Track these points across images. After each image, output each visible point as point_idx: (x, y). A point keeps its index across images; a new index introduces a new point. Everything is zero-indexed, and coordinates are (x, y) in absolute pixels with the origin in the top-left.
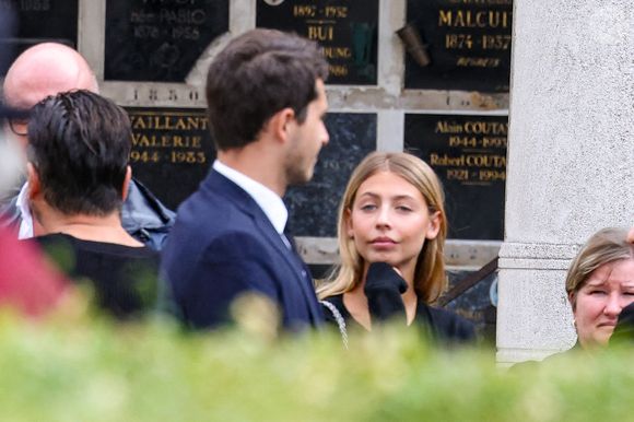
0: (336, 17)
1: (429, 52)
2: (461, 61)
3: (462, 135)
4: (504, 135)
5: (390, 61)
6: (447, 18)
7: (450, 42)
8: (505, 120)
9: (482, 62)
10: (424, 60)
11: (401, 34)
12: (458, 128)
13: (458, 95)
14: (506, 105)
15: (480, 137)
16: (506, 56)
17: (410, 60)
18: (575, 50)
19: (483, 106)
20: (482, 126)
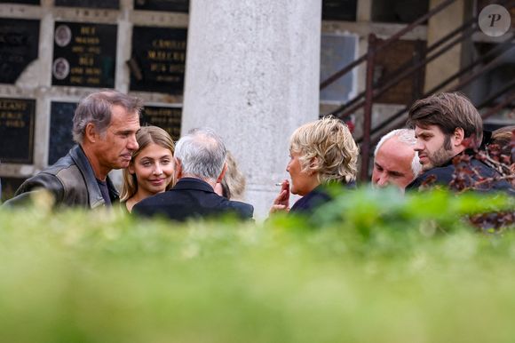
0: (93, 53)
1: (142, 72)
2: (160, 78)
3: (158, 116)
4: (180, 117)
5: (122, 76)
6: (152, 55)
7: (154, 67)
8: (180, 110)
9: (170, 79)
10: (139, 76)
11: (128, 63)
12: (156, 113)
13: (157, 96)
14: (181, 101)
15: (168, 117)
16: (181, 76)
17: (132, 76)
18: (218, 73)
19: (170, 102)
20: (169, 113)
